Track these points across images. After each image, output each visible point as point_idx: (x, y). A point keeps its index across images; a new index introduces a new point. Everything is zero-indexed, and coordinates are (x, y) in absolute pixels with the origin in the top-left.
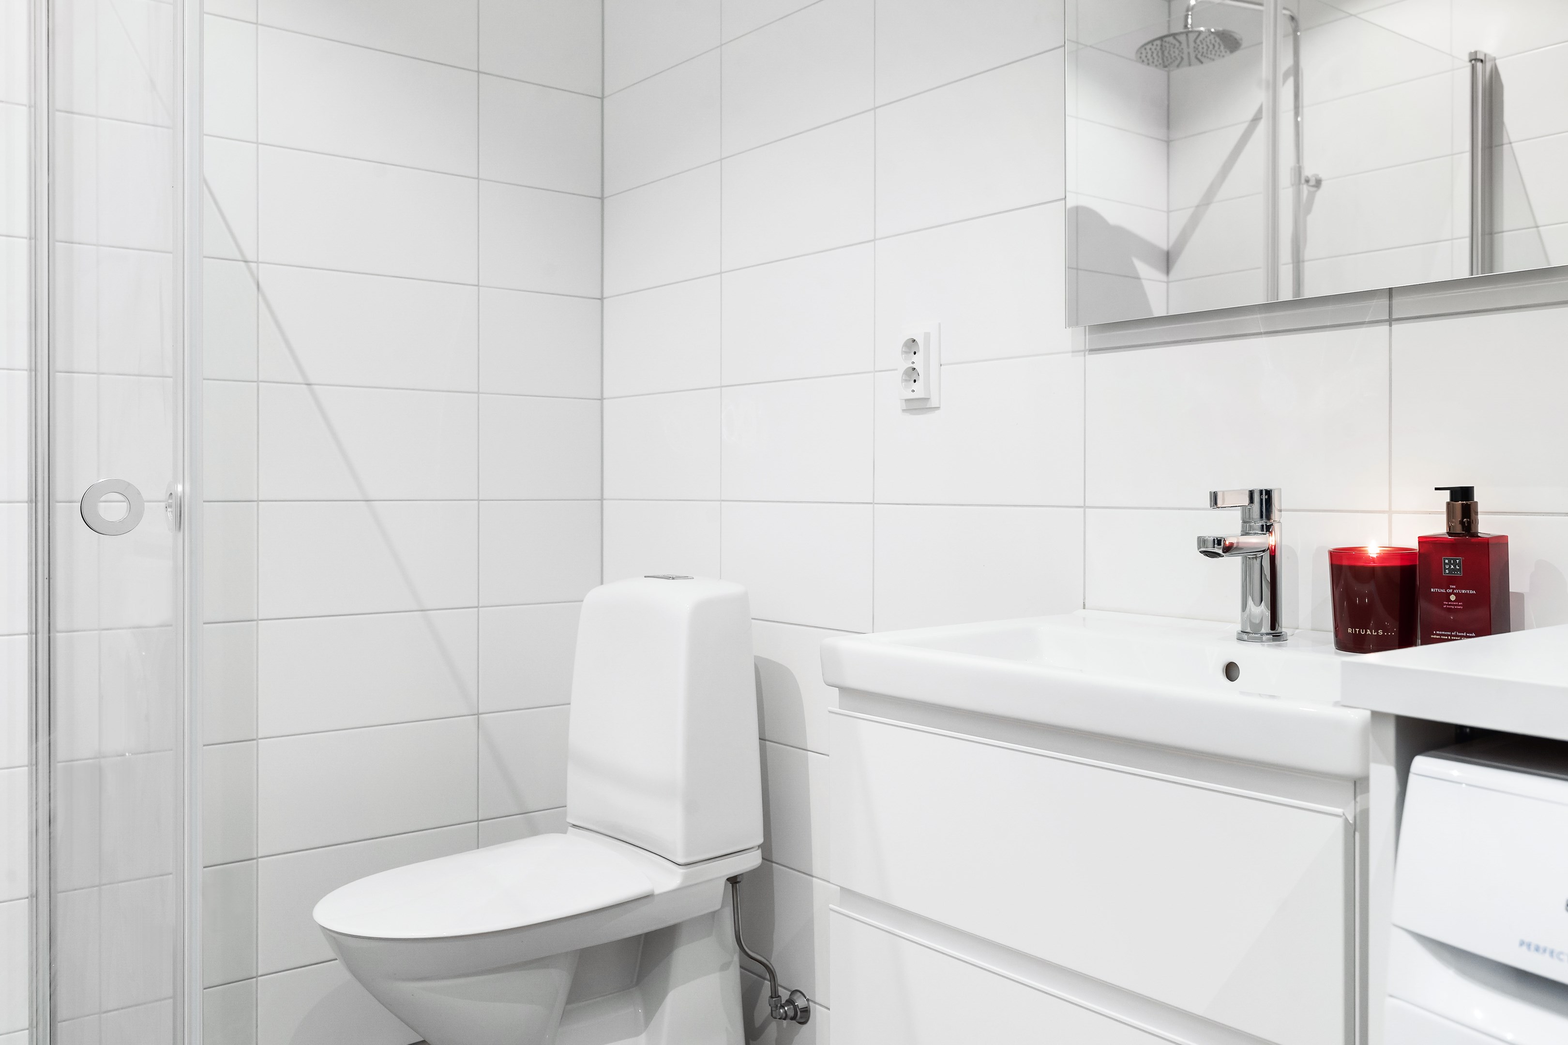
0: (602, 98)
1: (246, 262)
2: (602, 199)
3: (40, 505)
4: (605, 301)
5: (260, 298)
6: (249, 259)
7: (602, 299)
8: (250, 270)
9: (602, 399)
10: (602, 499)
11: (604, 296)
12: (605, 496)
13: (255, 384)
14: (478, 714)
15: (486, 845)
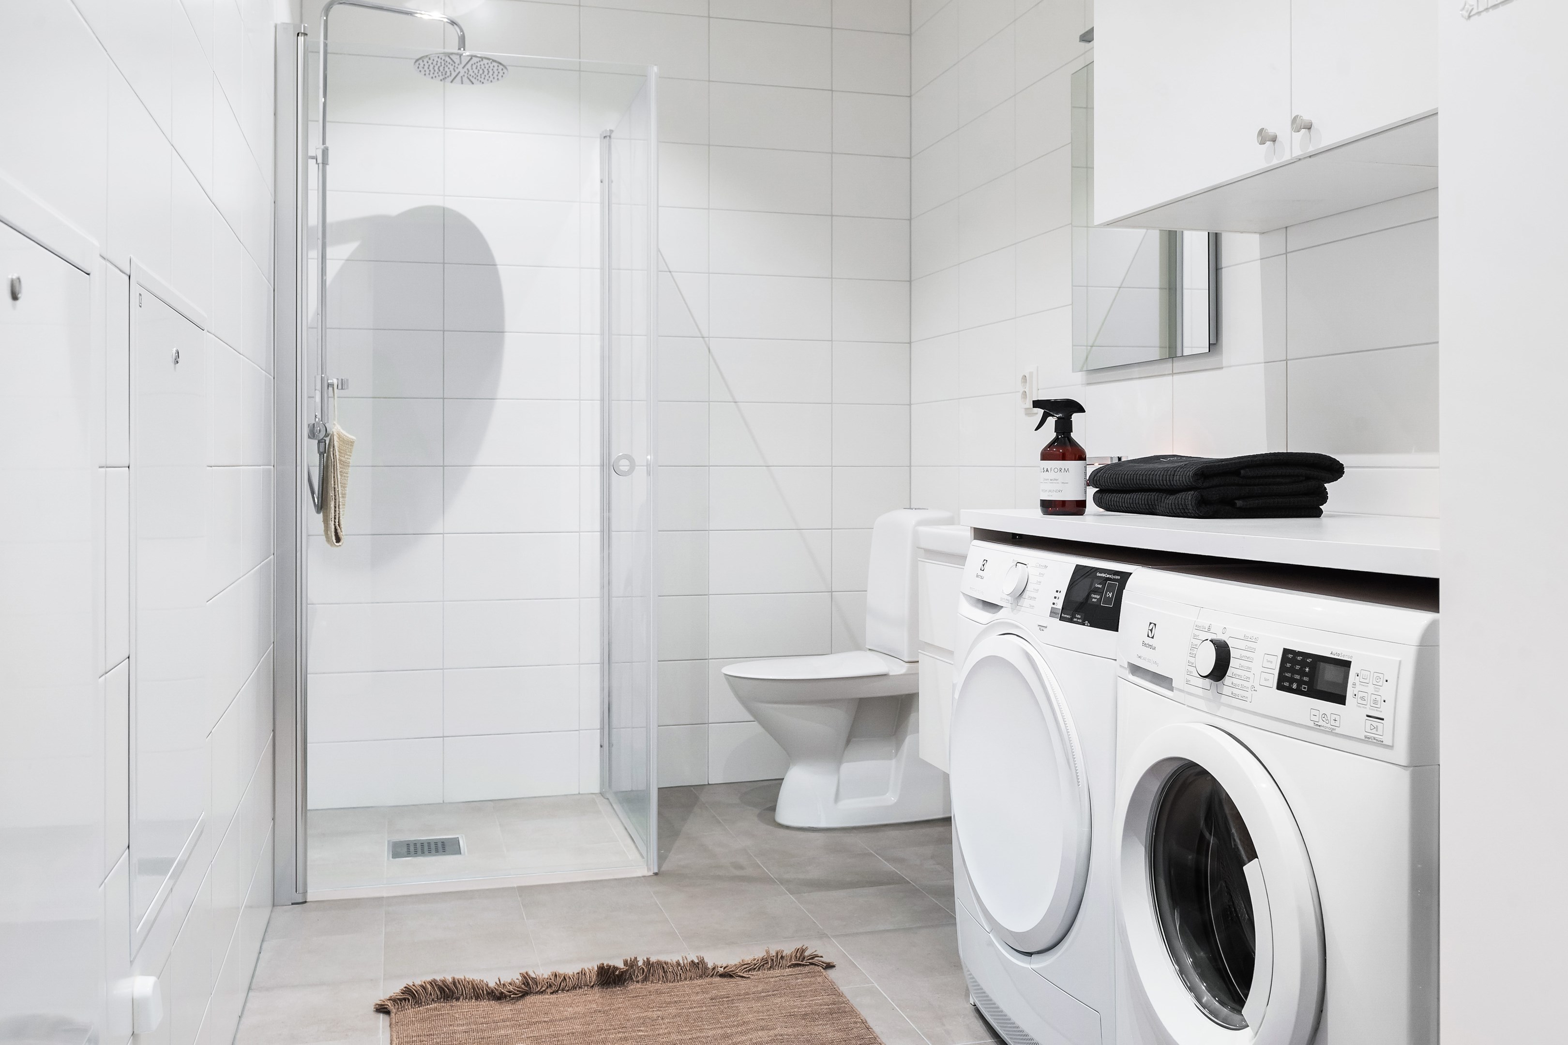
0: (910, 220)
1: (703, 337)
2: (910, 281)
3: (605, 467)
4: (912, 344)
5: (710, 357)
6: (705, 336)
7: (910, 343)
8: (705, 341)
9: (910, 405)
10: (910, 466)
11: (912, 341)
12: (912, 465)
13: (708, 403)
14: (832, 592)
15: (835, 653)
